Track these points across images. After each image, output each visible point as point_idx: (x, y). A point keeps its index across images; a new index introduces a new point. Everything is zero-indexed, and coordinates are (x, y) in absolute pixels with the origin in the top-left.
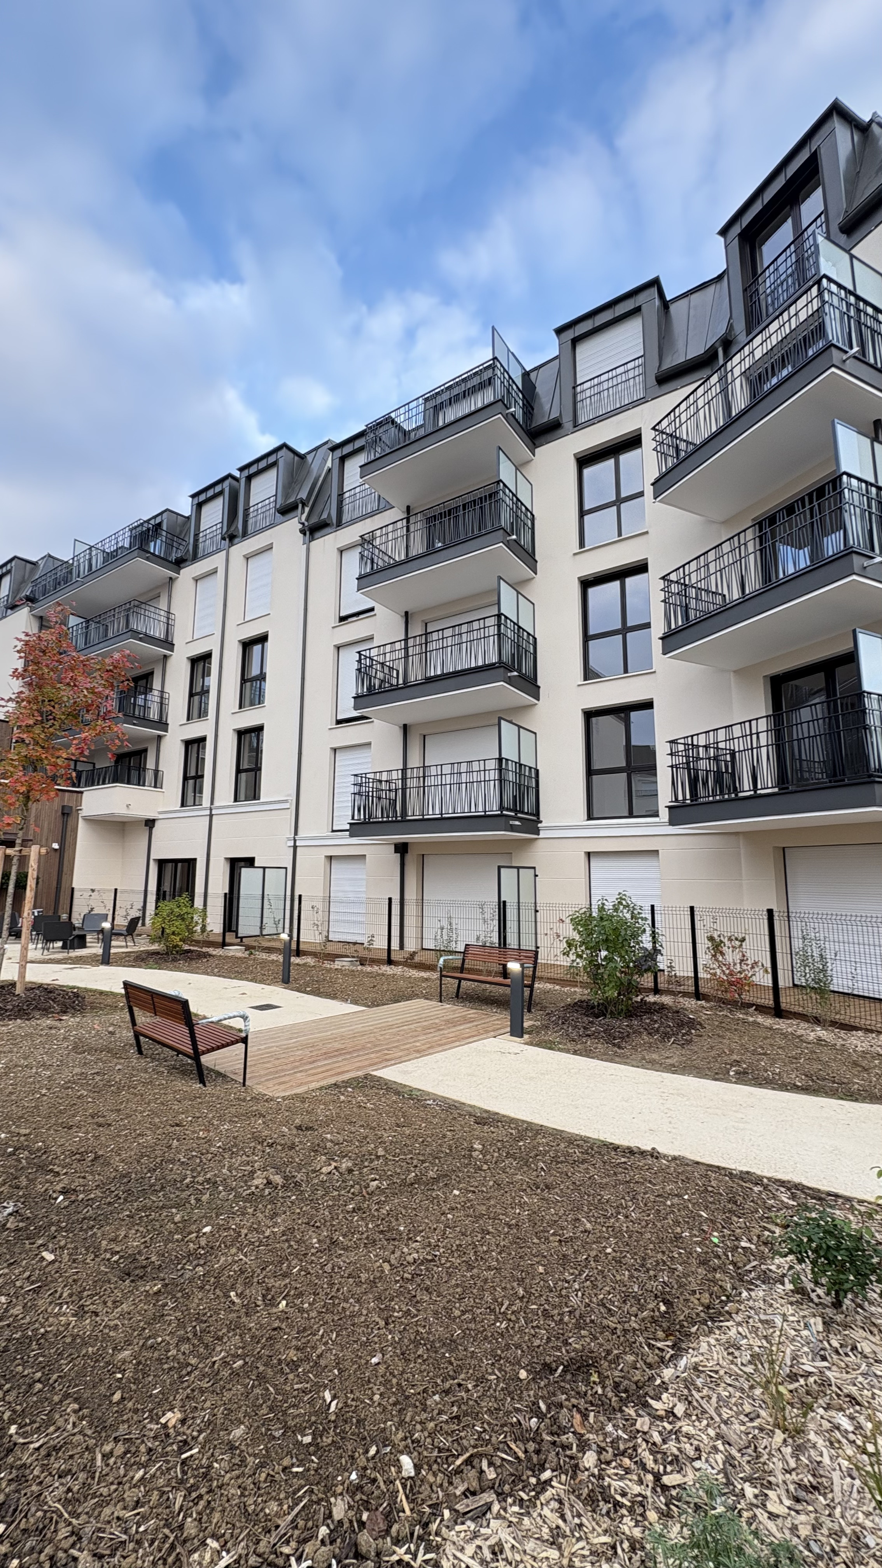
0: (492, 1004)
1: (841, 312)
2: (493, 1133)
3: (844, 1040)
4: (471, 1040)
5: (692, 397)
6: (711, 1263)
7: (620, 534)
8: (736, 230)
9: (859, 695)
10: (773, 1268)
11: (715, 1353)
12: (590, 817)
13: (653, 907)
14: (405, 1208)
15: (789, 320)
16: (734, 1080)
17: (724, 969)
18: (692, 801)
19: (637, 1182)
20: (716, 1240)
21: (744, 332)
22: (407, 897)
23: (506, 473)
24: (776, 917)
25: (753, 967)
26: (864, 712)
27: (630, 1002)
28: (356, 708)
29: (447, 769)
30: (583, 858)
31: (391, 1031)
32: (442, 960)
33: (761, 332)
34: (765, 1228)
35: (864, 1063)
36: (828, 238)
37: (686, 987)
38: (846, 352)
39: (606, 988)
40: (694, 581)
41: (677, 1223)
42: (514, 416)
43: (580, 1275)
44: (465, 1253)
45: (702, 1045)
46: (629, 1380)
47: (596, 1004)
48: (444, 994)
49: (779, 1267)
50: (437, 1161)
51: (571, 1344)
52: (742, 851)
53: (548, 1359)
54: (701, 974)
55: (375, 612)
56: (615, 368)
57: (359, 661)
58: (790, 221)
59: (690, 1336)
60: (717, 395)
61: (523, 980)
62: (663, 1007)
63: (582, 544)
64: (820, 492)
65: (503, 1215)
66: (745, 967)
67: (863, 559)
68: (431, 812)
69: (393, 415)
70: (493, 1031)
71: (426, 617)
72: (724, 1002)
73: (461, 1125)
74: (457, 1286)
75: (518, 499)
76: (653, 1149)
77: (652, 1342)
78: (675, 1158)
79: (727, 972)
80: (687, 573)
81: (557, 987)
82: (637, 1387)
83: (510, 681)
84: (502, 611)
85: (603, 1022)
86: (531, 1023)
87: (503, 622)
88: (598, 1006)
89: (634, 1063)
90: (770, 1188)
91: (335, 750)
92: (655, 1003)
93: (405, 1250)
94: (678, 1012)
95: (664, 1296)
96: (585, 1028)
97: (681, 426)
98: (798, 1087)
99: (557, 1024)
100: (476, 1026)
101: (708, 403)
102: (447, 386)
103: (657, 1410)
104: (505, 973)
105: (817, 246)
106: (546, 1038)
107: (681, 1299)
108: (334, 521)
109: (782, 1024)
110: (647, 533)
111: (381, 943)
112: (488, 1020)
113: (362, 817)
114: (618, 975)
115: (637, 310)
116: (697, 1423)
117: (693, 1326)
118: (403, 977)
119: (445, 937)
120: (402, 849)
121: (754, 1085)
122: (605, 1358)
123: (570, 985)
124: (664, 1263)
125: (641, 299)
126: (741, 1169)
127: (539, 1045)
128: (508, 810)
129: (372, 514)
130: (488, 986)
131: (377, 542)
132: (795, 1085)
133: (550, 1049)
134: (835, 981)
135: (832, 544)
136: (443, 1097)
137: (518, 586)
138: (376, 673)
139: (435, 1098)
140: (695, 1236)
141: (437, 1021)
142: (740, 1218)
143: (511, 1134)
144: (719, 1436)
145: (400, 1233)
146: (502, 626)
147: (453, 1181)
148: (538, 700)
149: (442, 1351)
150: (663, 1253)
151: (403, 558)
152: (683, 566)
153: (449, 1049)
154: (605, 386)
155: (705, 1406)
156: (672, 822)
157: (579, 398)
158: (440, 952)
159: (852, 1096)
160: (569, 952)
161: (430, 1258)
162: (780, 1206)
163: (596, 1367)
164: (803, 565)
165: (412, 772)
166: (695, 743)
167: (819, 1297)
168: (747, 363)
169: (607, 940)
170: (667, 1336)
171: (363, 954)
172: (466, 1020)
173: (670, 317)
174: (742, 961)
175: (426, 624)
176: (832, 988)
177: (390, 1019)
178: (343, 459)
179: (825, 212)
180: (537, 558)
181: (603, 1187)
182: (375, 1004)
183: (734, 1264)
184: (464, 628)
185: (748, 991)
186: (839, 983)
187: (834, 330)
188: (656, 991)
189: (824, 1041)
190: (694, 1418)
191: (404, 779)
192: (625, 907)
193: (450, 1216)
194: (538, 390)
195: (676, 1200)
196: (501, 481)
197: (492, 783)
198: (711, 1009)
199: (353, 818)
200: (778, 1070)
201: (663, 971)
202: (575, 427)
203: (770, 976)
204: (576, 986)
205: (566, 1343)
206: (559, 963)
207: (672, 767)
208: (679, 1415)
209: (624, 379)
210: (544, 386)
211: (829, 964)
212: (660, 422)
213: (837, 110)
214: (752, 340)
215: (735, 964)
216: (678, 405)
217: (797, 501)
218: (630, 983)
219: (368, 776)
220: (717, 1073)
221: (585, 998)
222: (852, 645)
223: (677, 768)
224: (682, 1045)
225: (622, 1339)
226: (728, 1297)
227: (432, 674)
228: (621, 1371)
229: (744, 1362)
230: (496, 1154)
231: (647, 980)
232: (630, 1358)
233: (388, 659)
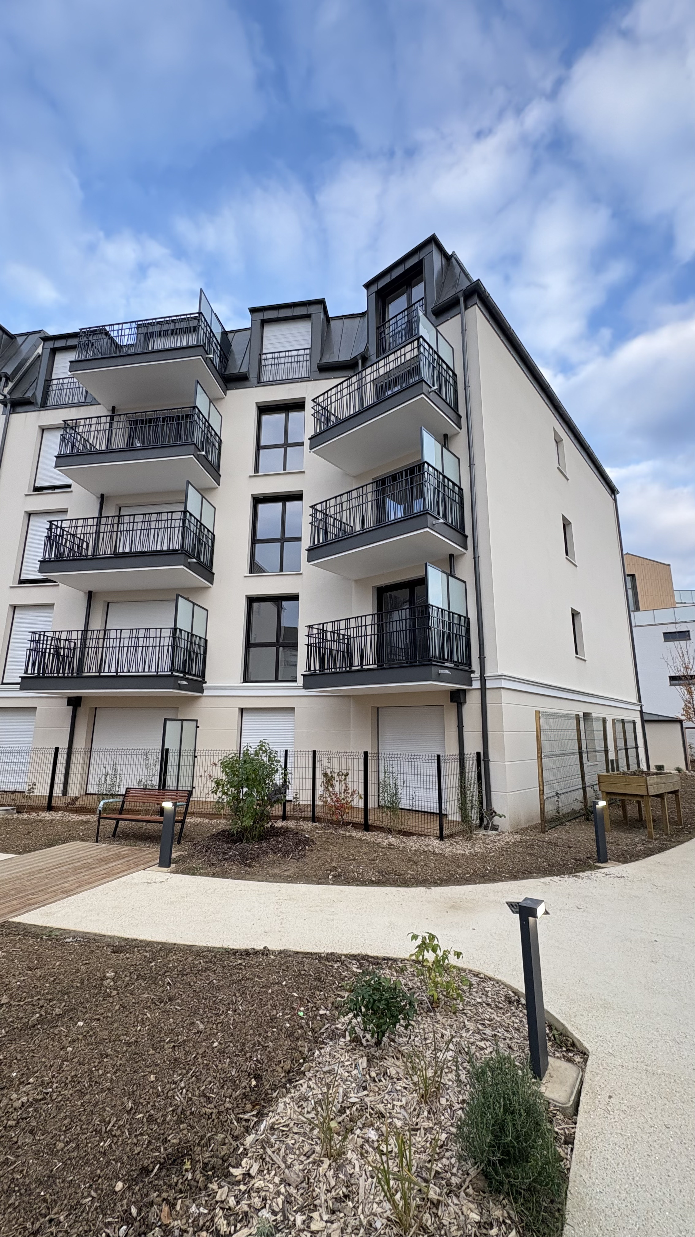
0: (146, 840)
1: (429, 362)
2: (128, 959)
3: (405, 843)
4: (120, 875)
5: (339, 386)
6: (295, 1034)
7: (285, 469)
8: (374, 288)
9: (427, 606)
10: (339, 1026)
11: (289, 1110)
12: (245, 680)
13: (286, 751)
14: (21, 1052)
15: (401, 356)
16: (331, 882)
17: (333, 797)
18: (320, 671)
19: (248, 979)
20: (301, 1014)
21: (375, 355)
22: (75, 746)
23: (202, 402)
24: (369, 758)
25: (352, 795)
26: (428, 617)
27: (262, 828)
28: (41, 571)
29: (126, 634)
30: (237, 712)
31: (40, 875)
32: (102, 803)
33: (384, 358)
34: (338, 995)
35: (415, 858)
36: (425, 315)
37: (306, 813)
38: (431, 387)
39: (244, 819)
40: (332, 513)
41: (274, 1007)
42: (212, 362)
43: (187, 1073)
44: (79, 1083)
45: (313, 857)
46: (217, 1157)
47: (235, 832)
48: (101, 834)
49: (343, 1024)
50: (66, 997)
51: (169, 1141)
52: (351, 709)
53: (146, 1163)
54: (318, 803)
55: (72, 489)
56: (291, 351)
57: (50, 530)
58: (405, 295)
59: (271, 1101)
60: (355, 390)
61: (174, 818)
62: (287, 830)
63: (256, 470)
64: (412, 470)
65: (123, 1035)
66: (346, 795)
67: (433, 519)
68: (106, 670)
69: (107, 328)
70: (143, 864)
71: (120, 502)
72: (331, 822)
73: (97, 957)
74: (65, 1118)
75: (209, 425)
76: (265, 948)
77: (241, 1116)
78: (281, 952)
79: (335, 799)
80: (328, 506)
81: (206, 821)
82: (223, 1161)
83: (189, 566)
84: (188, 509)
85: (239, 846)
86: (178, 853)
87: (188, 517)
88: (237, 834)
89: (260, 878)
90: (345, 963)
91: (14, 608)
92: (281, 828)
93: (15, 1096)
94: (297, 833)
95: (256, 1072)
96: (224, 853)
97: (331, 403)
98: (373, 881)
99: (200, 852)
100: (128, 861)
101: (350, 394)
102: (158, 320)
103: (236, 1176)
104: (161, 812)
105: (419, 318)
106: (191, 865)
107: (269, 1071)
108: (39, 400)
109: (368, 836)
110: (304, 472)
111: (42, 790)
112: (140, 855)
113: (36, 672)
114: (255, 807)
115: (308, 317)
116: (267, 1176)
117: (275, 1092)
118: (62, 822)
119: (109, 782)
120: (75, 703)
121: (345, 885)
122: (199, 1144)
123: (217, 818)
124: (259, 1043)
125: (312, 310)
126: (327, 951)
127: (183, 872)
128: (178, 671)
129: (78, 405)
130: (145, 824)
131: (81, 429)
132: (371, 880)
133: (193, 874)
134: (402, 801)
135: (417, 506)
136: (84, 933)
137: (203, 492)
138: (66, 542)
139: (75, 934)
140: (287, 1014)
141: (90, 861)
142: (321, 991)
143: (145, 957)
144: (282, 1181)
145: (11, 1080)
146: (187, 521)
147: (79, 1013)
148: (212, 584)
149: (38, 1191)
150: (260, 1035)
151: (103, 448)
152: (326, 501)
153: (98, 886)
154: (283, 360)
155: (275, 1159)
156: (305, 687)
157: (263, 363)
158: (101, 796)
159: (406, 883)
160: (217, 791)
161: (40, 1097)
162: (351, 975)
163: (190, 1155)
164: (399, 516)
165: (92, 634)
166: (325, 629)
167: (367, 1041)
168: (375, 375)
169: (247, 779)
170: (254, 1107)
171: (21, 801)
172: (118, 857)
173: (330, 329)
174: (345, 790)
175: (120, 508)
176: (400, 807)
177: (40, 864)
178: (54, 351)
179: (425, 298)
180: (221, 473)
181: (218, 989)
182: (26, 850)
183: (313, 1030)
184: (154, 517)
185: (348, 813)
186: (405, 804)
187: (425, 371)
188: (284, 817)
189: (393, 845)
190: (265, 1172)
191: (84, 639)
192: (264, 752)
193: (70, 1049)
194: (233, 347)
195: (276, 988)
196: (197, 407)
197: (166, 648)
198: (322, 828)
199: (26, 672)
200: (361, 871)
201: (291, 801)
202: (259, 383)
203: (363, 800)
204: (220, 819)
205: (165, 1141)
206: (209, 800)
207: (308, 645)
208: (253, 1175)
209: (296, 360)
210: (238, 345)
211: (399, 790)
212: (318, 397)
213: (433, 240)
214: (378, 362)
215: (340, 793)
216: (331, 389)
217: (398, 473)
218: (262, 813)
219: (47, 634)
220: (320, 879)
221: (228, 828)
222: (424, 573)
223: (311, 647)
224: (298, 860)
225: (216, 1121)
226: (304, 1059)
227: (121, 551)
228: (212, 1151)
229: (309, 1110)
230: (127, 979)
231: (277, 810)
232: (220, 1137)
233: (79, 532)
